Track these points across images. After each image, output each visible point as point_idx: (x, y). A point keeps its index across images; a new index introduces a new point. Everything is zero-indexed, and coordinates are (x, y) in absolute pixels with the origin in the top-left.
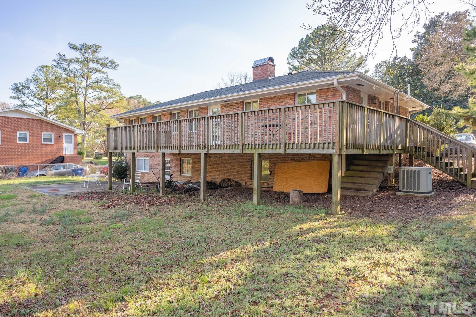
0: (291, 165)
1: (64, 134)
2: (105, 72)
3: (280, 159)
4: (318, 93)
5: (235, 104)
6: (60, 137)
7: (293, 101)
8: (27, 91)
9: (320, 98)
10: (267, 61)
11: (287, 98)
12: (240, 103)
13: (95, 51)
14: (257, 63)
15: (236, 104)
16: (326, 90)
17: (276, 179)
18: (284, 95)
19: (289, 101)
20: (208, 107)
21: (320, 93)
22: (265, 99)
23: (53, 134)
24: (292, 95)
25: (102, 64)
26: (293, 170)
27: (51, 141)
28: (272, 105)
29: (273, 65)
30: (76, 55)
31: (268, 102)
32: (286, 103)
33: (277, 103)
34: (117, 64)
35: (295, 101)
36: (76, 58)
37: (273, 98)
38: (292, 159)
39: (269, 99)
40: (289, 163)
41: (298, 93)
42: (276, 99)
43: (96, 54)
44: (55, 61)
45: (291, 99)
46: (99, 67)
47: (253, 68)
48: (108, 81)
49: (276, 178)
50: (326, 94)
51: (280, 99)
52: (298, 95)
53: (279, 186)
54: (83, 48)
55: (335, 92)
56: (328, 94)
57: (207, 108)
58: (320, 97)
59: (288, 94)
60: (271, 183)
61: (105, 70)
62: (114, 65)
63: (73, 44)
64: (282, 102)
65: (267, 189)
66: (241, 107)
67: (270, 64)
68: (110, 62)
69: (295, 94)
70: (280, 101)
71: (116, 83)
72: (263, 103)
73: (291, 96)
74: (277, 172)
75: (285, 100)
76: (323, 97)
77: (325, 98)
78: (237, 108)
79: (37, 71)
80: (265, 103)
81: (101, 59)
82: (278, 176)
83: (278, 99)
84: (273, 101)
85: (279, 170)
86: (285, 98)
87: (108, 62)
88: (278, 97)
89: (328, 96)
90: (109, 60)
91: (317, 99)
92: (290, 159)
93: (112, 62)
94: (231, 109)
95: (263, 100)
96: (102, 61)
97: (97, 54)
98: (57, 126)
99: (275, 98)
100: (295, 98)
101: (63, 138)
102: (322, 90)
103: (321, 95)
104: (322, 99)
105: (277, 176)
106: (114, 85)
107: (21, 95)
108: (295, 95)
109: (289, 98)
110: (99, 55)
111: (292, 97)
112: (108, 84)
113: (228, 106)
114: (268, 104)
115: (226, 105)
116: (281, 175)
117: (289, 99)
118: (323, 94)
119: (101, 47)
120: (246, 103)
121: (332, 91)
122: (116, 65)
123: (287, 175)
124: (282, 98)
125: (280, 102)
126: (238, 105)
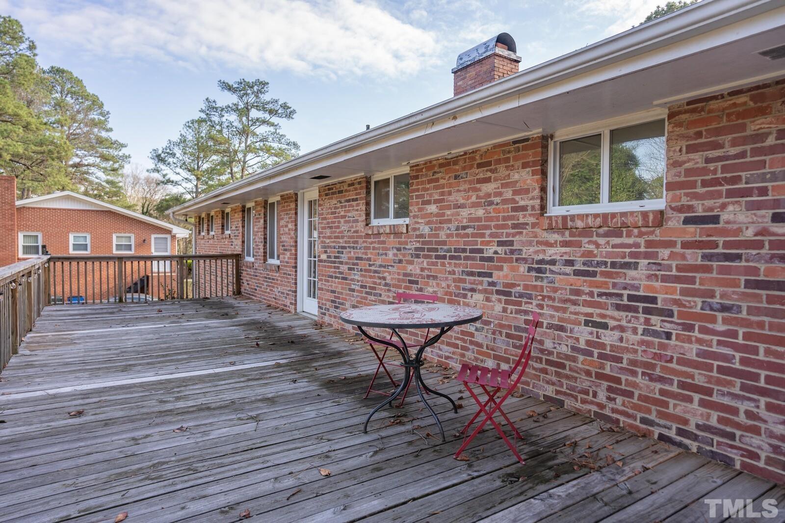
1: (153, 236)
2: (276, 124)
4: (679, 125)
5: (350, 185)
6: (144, 240)
7: (534, 173)
8: (171, 160)
10: (491, 46)
11: (507, 160)
12: (360, 183)
13: (260, 91)
14: (465, 59)
15: (351, 188)
16: (742, 99)
18: (495, 146)
19: (516, 177)
20: (296, 194)
21: (692, 124)
23: (133, 236)
24: (533, 146)
25: (271, 112)
27: (130, 250)
28: (450, 193)
29: (513, 56)
30: (231, 99)
31: (437, 180)
32: (504, 186)
33: (470, 182)
34: (292, 109)
35: (544, 173)
36: (233, 104)
37: (455, 160)
39: (441, 166)
41: (564, 133)
42: (464, 168)
43: (261, 96)
44: (202, 111)
45: (525, 166)
46: (267, 116)
47: (455, 72)
48: (280, 138)
50: (743, 127)
51: (480, 166)
52: (562, 143)
54: (242, 88)
57: (295, 198)
58: (691, 149)
59: (515, 142)
61: (275, 120)
62: (288, 112)
63: (226, 81)
64: (487, 180)
66: (361, 199)
67: (500, 56)
68: (281, 106)
69: (545, 139)
70: (481, 176)
71: (292, 140)
72: (422, 183)
73: (525, 148)
75: (502, 170)
76: (717, 146)
77: (733, 151)
78: (353, 200)
79: (185, 130)
80: (430, 181)
81: (268, 103)
83: (471, 167)
84: (456, 177)
86: (498, 162)
87: (279, 107)
88: (473, 159)
89: (760, 137)
90: (280, 103)
91: (673, 164)
93: (285, 106)
94: (339, 205)
95: (421, 170)
96: (270, 106)
97: (263, 95)
98: (141, 221)
99: (461, 163)
100: (544, 162)
101: (150, 245)
102: (714, 105)
103: (699, 135)
104: (708, 160)
106: (288, 144)
107: (161, 166)
108: (545, 147)
109: (516, 159)
110: (266, 97)
111: (532, 155)
112: (280, 142)
113: (333, 193)
114: (436, 188)
115: (329, 189)
117: (519, 163)
118: (718, 132)
119: (268, 83)
120: (376, 183)
122: (291, 112)
124: (489, 164)
125: (480, 181)
126: (356, 189)
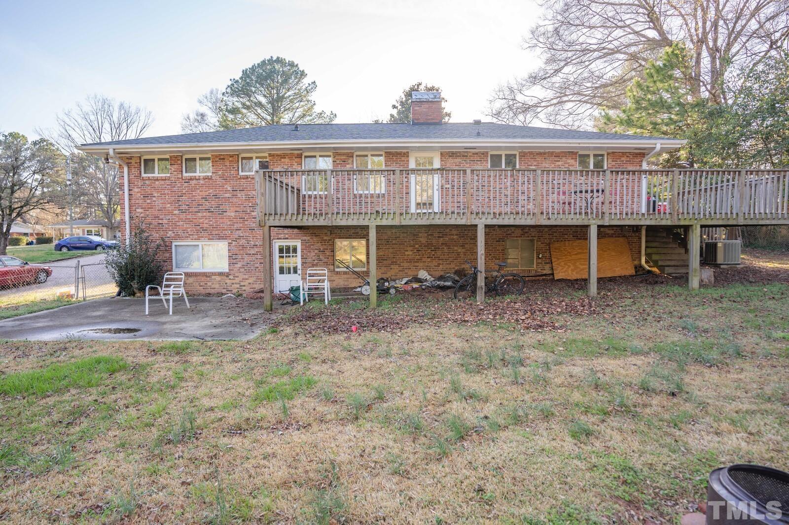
0: (574, 244)
3: (556, 236)
4: (610, 156)
5: (473, 154)
7: (575, 161)
9: (614, 163)
10: (438, 96)
11: (566, 156)
12: (483, 154)
15: (475, 155)
17: (556, 263)
18: (562, 152)
19: (569, 161)
20: (408, 153)
21: (612, 156)
22: (531, 153)
24: (574, 154)
26: (580, 251)
31: (535, 159)
32: (564, 163)
33: (551, 161)
37: (545, 153)
38: (573, 236)
40: (571, 242)
41: (580, 152)
45: (572, 159)
49: (555, 261)
50: (621, 159)
51: (555, 156)
52: (579, 155)
53: (564, 272)
55: (631, 157)
56: (623, 159)
57: (406, 155)
58: (613, 161)
59: (569, 152)
60: (541, 270)
64: (559, 161)
65: (534, 278)
66: (485, 161)
69: (577, 153)
70: (556, 159)
72: (527, 159)
73: (572, 154)
74: (555, 253)
75: (564, 159)
77: (619, 163)
78: (477, 161)
80: (531, 159)
82: (558, 259)
83: (552, 156)
84: (545, 159)
85: (557, 251)
86: (563, 156)
88: (553, 154)
89: (623, 161)
91: (609, 164)
92: (572, 236)
94: (463, 162)
99: (547, 155)
102: (616, 154)
103: (614, 159)
105: (556, 259)
109: (569, 156)
111: (574, 157)
113: (458, 156)
114: (535, 161)
116: (564, 257)
117: (570, 158)
118: (617, 159)
120: (491, 155)
121: (627, 157)
123: (573, 256)
124: (559, 156)
125: (555, 161)
126: (480, 156)
